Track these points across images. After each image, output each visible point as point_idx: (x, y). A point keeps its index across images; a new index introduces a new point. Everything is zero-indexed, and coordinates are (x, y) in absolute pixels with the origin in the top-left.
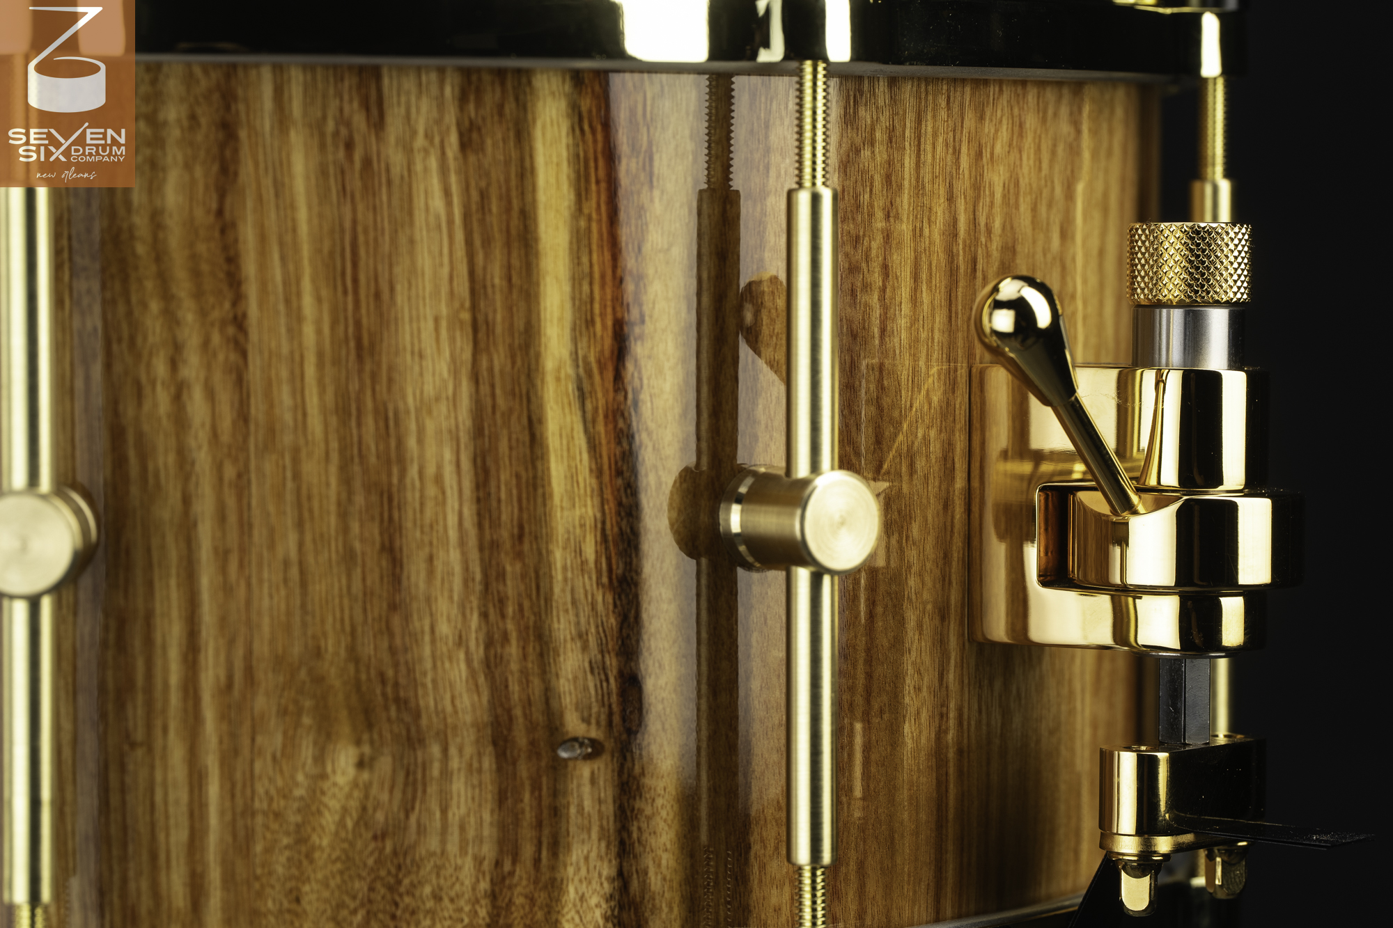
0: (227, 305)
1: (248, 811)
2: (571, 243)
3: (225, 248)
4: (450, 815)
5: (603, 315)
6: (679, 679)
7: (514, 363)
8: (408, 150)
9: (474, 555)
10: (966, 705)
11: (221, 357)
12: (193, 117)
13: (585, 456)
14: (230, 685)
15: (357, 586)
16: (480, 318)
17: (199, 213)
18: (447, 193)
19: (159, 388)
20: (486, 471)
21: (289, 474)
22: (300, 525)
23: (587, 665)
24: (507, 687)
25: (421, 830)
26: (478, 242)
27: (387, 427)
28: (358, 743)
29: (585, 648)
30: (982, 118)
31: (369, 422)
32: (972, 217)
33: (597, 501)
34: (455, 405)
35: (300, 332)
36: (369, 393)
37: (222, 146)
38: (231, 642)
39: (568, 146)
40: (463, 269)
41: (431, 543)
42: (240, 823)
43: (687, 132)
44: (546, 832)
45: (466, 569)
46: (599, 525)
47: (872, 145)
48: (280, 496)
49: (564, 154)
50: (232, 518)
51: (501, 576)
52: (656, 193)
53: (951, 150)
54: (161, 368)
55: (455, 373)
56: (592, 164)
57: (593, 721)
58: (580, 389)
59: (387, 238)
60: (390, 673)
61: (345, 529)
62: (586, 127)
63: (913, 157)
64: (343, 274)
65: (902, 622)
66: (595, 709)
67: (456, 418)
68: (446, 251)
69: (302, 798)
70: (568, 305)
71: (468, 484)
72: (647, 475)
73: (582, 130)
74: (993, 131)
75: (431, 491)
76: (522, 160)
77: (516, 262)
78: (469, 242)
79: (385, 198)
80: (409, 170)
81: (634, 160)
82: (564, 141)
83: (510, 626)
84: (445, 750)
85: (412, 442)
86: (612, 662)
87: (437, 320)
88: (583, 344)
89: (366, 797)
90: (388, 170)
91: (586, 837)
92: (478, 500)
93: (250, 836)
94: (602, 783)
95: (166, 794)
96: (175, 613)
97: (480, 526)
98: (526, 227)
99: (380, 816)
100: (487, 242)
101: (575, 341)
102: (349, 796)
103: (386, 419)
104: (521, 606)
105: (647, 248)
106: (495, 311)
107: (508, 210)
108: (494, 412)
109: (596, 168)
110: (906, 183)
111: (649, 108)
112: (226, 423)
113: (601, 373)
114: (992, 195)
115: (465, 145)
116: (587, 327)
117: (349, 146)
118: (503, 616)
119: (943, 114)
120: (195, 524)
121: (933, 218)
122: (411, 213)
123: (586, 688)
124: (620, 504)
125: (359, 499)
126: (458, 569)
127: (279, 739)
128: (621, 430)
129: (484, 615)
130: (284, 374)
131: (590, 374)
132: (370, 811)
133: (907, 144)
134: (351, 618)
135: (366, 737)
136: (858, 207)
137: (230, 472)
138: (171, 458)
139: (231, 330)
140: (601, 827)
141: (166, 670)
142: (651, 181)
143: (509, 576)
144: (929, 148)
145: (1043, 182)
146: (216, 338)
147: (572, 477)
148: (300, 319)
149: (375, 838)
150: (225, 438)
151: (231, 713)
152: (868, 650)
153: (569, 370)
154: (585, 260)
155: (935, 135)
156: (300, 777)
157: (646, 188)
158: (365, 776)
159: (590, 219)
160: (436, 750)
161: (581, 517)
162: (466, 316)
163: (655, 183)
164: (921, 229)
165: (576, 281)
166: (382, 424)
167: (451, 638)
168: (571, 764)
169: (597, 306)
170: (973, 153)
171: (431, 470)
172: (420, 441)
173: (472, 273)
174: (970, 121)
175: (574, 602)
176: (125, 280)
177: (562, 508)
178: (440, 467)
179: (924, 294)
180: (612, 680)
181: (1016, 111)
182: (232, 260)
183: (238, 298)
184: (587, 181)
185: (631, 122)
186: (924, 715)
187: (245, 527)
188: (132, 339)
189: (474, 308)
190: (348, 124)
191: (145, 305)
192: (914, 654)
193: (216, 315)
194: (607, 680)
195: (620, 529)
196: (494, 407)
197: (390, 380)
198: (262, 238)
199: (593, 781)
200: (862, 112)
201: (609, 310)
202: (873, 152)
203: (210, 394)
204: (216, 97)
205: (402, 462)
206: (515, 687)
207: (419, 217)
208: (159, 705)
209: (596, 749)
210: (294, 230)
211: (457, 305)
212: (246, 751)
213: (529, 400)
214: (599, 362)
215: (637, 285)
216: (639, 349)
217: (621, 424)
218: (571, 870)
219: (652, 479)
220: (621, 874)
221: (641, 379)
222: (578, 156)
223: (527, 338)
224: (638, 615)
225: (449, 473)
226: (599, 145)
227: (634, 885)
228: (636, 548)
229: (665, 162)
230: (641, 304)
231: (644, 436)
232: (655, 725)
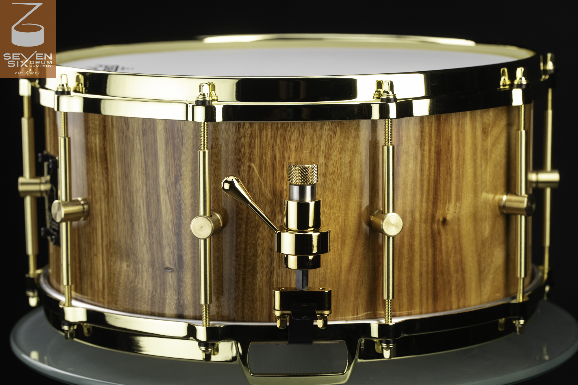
0: (105, 164)
1: (111, 273)
2: (165, 157)
3: (105, 152)
4: (143, 280)
5: (172, 174)
6: (191, 257)
7: (154, 183)
8: (133, 134)
9: (147, 225)
11: (105, 176)
12: (100, 124)
13: (169, 205)
14: (107, 245)
15: (126, 228)
16: (147, 172)
17: (101, 144)
18: (140, 144)
19: (96, 181)
20: (149, 206)
21: (115, 202)
22: (117, 213)
23: (170, 252)
25: (138, 283)
26: (146, 156)
27: (131, 194)
28: (127, 262)
29: (170, 248)
30: (286, 130)
31: (127, 192)
32: (282, 154)
33: (172, 215)
34: (143, 191)
35: (116, 172)
36: (127, 186)
37: (104, 131)
38: (107, 236)
39: (164, 135)
40: (143, 161)
41: (139, 221)
42: (109, 274)
43: (191, 134)
44: (162, 287)
45: (145, 227)
46: (172, 221)
47: (244, 137)
48: (114, 207)
49: (163, 137)
50: (107, 210)
51: (152, 229)
53: (273, 139)
54: (96, 176)
55: (142, 184)
56: (169, 140)
57: (172, 264)
58: (167, 189)
59: (130, 153)
60: (132, 248)
61: (124, 215)
62: (168, 132)
63: (259, 141)
64: (123, 160)
66: (172, 262)
67: (143, 193)
68: (140, 157)
69: (118, 271)
70: (164, 171)
71: (145, 208)
72: (183, 211)
73: (167, 132)
74: (290, 134)
75: (139, 209)
76: (154, 138)
77: (154, 160)
78: (144, 155)
79: (129, 144)
80: (133, 139)
81: (178, 139)
82: (163, 134)
83: (154, 241)
84: (142, 266)
86: (176, 252)
87: (139, 172)
88: (168, 180)
89: (128, 273)
90: (130, 138)
91: (171, 289)
92: (147, 212)
93: (111, 278)
94: (174, 278)
95: (99, 266)
96: (100, 229)
97: (148, 218)
98: (155, 153)
99: (131, 278)
100: (148, 156)
101: (166, 179)
102: (126, 272)
103: (130, 192)
104: (156, 237)
105: (182, 159)
106: (150, 171)
107: (152, 149)
108: (150, 193)
110: (256, 147)
111: (182, 128)
112: (106, 190)
113: (172, 187)
114: (291, 149)
115: (143, 134)
116: (169, 176)
117: (123, 133)
118: (153, 238)
119: (270, 130)
120: (102, 210)
121: (266, 155)
122: (134, 148)
123: (170, 257)
124: (177, 216)
125: (126, 209)
126: (144, 227)
127: (115, 258)
128: (177, 200)
129: (149, 238)
130: (114, 180)
131: (170, 187)
132: (129, 277)
133: (256, 137)
134: (125, 234)
135: (128, 260)
136: (240, 152)
137: (106, 200)
138: (98, 196)
139: (106, 170)
140: (174, 288)
142: (182, 144)
143: (154, 230)
144: (264, 138)
145: (315, 146)
146: (104, 171)
147: (166, 209)
148: (116, 169)
149: (130, 282)
150: (106, 192)
152: (245, 256)
153: (165, 185)
154: (168, 161)
155: (267, 135)
156: (118, 267)
157: (181, 146)
158: (128, 269)
159: (169, 152)
160: (140, 265)
161: (168, 218)
162: (144, 172)
163: (183, 145)
164: (262, 158)
165: (166, 166)
167: (143, 242)
168: (167, 272)
169: (171, 171)
170: (282, 139)
171: (138, 205)
172: (136, 198)
173: (145, 162)
174: (280, 131)
175: (167, 237)
176: (92, 157)
177: (164, 216)
178: (140, 204)
179: (263, 173)
181: (301, 129)
182: (106, 155)
183: (107, 163)
184: (168, 143)
185: (177, 131)
187: (109, 212)
188: (93, 170)
189: (146, 170)
190: (123, 128)
191: (94, 163)
192: (260, 258)
193: (104, 167)
194: (175, 255)
195: (177, 222)
196: (150, 192)
197: (131, 184)
198: (110, 151)
199: (172, 277)
200: (241, 129)
201: (173, 173)
202: (245, 139)
203: (103, 183)
204: (103, 120)
205: (133, 202)
206: (155, 254)
208: (98, 248)
209: (173, 271)
210: (115, 150)
211: (142, 169)
212: (110, 260)
213: (157, 191)
214: (171, 184)
215: (180, 168)
216: (180, 182)
217: (177, 198)
218: (167, 296)
219: (184, 211)
220: (178, 299)
221: (181, 189)
222: (166, 138)
223: (156, 178)
224: (181, 242)
225: (142, 205)
226: (171, 136)
227: (181, 302)
228: (181, 227)
229: (186, 140)
230: (180, 172)
231: (182, 201)
232: (185, 267)
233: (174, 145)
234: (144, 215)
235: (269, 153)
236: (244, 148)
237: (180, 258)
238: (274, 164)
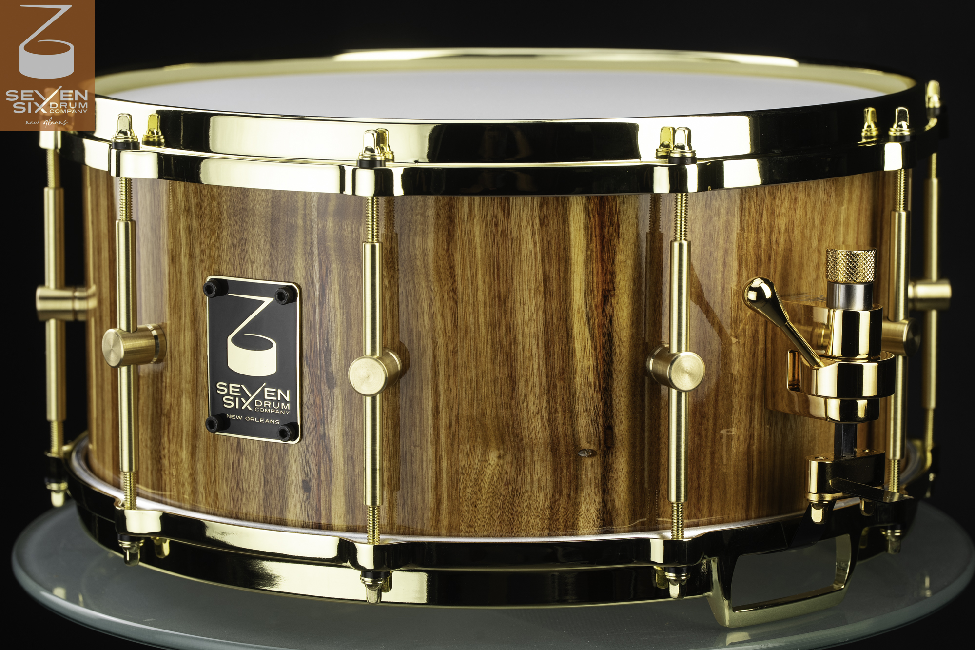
0: (450, 284)
1: (457, 473)
2: (584, 260)
3: (449, 263)
4: (534, 477)
5: (597, 287)
6: (629, 427)
7: (560, 307)
8: (520, 226)
9: (544, 379)
10: (763, 434)
11: (448, 304)
12: (438, 214)
13: (590, 342)
14: (450, 426)
15: (498, 391)
16: (547, 289)
17: (440, 250)
18: (535, 242)
19: (425, 314)
20: (549, 348)
21: (472, 348)
22: (477, 367)
23: (590, 421)
24: (557, 429)
25: (523, 482)
26: (546, 261)
27: (510, 331)
28: (499, 449)
29: (589, 415)
30: (774, 198)
31: (503, 329)
32: (768, 239)
33: (594, 359)
34: (537, 323)
35: (477, 295)
36: (503, 318)
37: (449, 225)
38: (451, 410)
39: (584, 223)
40: (540, 271)
41: (527, 375)
42: (454, 477)
43: (634, 216)
44: (573, 484)
45: (541, 384)
46: (595, 368)
47: (719, 215)
48: (469, 356)
49: (582, 226)
50: (451, 364)
51: (555, 387)
52: (621, 240)
53: (758, 214)
54: (425, 307)
55: (537, 310)
56: (594, 229)
57: (592, 443)
58: (588, 316)
59: (511, 259)
60: (511, 423)
61: (494, 369)
62: (591, 216)
64: (494, 273)
65: (731, 402)
66: (593, 438)
67: (537, 328)
68: (534, 264)
69: (477, 469)
70: (583, 284)
71: (542, 352)
72: (615, 349)
73: (589, 217)
74: (780, 203)
75: (527, 355)
76: (565, 229)
77: (562, 268)
78: (543, 261)
79: (510, 245)
80: (520, 233)
81: (611, 228)
82: (582, 221)
83: (558, 406)
84: (532, 453)
85: (520, 337)
86: (600, 421)
87: (530, 290)
88: (589, 299)
89: (502, 469)
90: (511, 234)
91: (589, 486)
92: (546, 359)
93: (458, 482)
94: (596, 466)
95: (427, 465)
96: (430, 399)
97: (547, 368)
98: (566, 254)
99: (507, 477)
100: (550, 261)
101: (586, 298)
102: (495, 469)
103: (510, 328)
104: (563, 399)
105: (616, 261)
106: (553, 287)
107: (559, 248)
108: (552, 325)
109: (595, 231)
111: (618, 208)
112: (449, 329)
113: (596, 310)
114: (779, 229)
115: (542, 224)
116: (591, 292)
117: (497, 225)
118: (556, 403)
119: (754, 199)
120: (438, 366)
121: (749, 241)
122: (520, 250)
123: (589, 430)
124: (604, 360)
125: (499, 358)
126: (538, 384)
127: (469, 446)
128: (605, 331)
129: (548, 402)
130: (471, 310)
131: (592, 310)
132: (503, 475)
133: (736, 213)
134: (496, 403)
135: (501, 447)
137: (450, 346)
138: (429, 341)
139: (451, 294)
140: (596, 483)
141: (427, 419)
142: (618, 236)
143: (558, 388)
144: (747, 214)
145: (808, 220)
146: (446, 297)
147: (584, 350)
148: (477, 290)
149: (505, 484)
150: (449, 334)
151: (451, 437)
152: (715, 414)
153: (584, 309)
154: (590, 267)
155: (750, 208)
156: (477, 461)
157: (616, 238)
158: (501, 461)
159: (592, 251)
160: (528, 453)
161: (588, 365)
162: (541, 289)
163: (620, 236)
164: (743, 247)
165: (586, 274)
166: (508, 330)
167: (535, 411)
168: (583, 459)
169: (595, 284)
170: (769, 214)
171: (527, 347)
172: (523, 336)
173: (544, 272)
174: (768, 200)
175: (585, 397)
176: (413, 275)
177: (580, 362)
178: (531, 346)
179: (744, 272)
180: (600, 427)
181: (793, 194)
182: (452, 268)
183: (454, 282)
184: (591, 236)
185: (610, 213)
186: (742, 438)
187: (456, 367)
188: (415, 296)
189: (545, 286)
190: (496, 217)
191: (420, 284)
192: (737, 415)
193: (446, 288)
194: (598, 427)
195: (604, 369)
196: (552, 323)
197: (511, 313)
198: (463, 259)
199: (592, 465)
200: (714, 202)
201: (600, 285)
202: (719, 218)
203: (443, 317)
204: (447, 207)
205: (516, 344)
206: (560, 430)
207: (523, 252)
208: (425, 432)
209: (593, 454)
210: (475, 257)
211: (538, 285)
212: (456, 451)
213: (567, 321)
214: (596, 305)
215: (612, 276)
216: (612, 300)
217: (605, 329)
218: (583, 499)
219: (618, 350)
220: (603, 501)
221: (613, 312)
222: (588, 227)
223: (566, 297)
224: (611, 403)
225: (534, 348)
226: (597, 222)
227: (609, 505)
228: (611, 377)
229: (624, 227)
230: (613, 283)
231: (614, 334)
232: (618, 445)
233: (602, 237)
234: (539, 363)
235: (752, 239)
236: (718, 233)
237: (608, 430)
238: (758, 256)
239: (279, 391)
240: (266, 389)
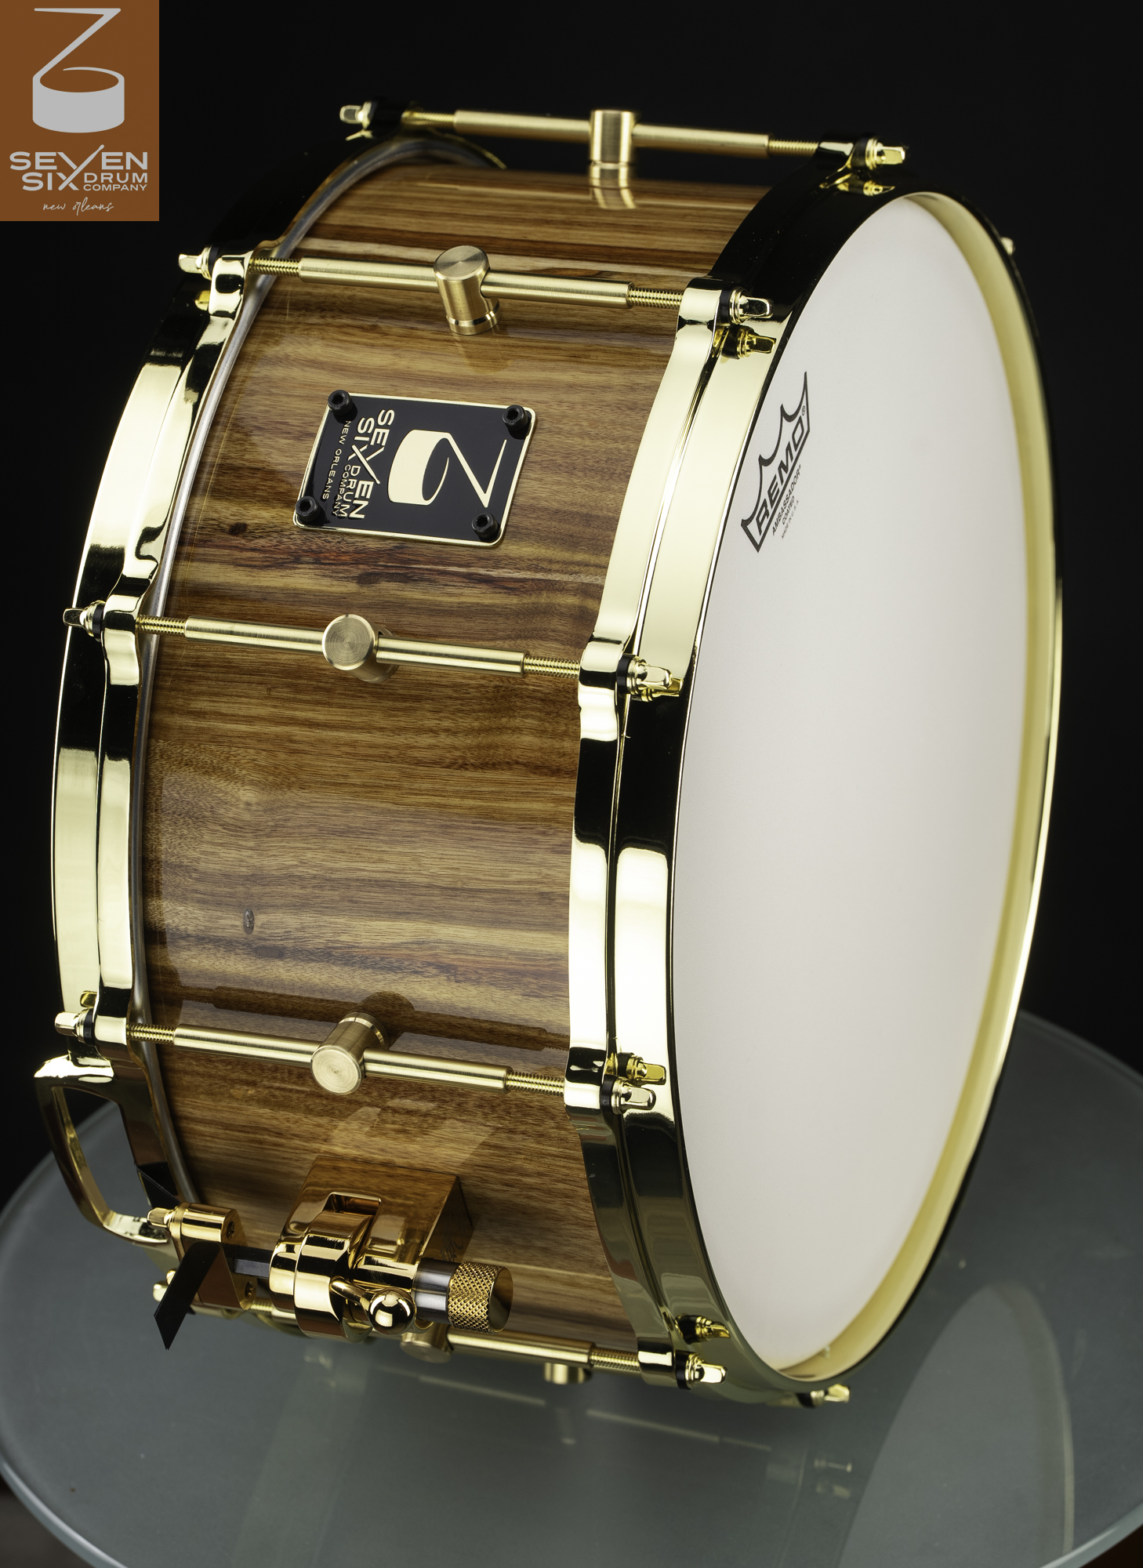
0: (472, 761)
1: (231, 745)
2: (494, 946)
3: (500, 763)
4: (220, 848)
5: (459, 960)
6: (282, 980)
7: (436, 908)
8: (540, 865)
9: (343, 875)
10: (285, 1150)
11: (448, 755)
12: (564, 755)
13: (390, 941)
14: (291, 741)
15: (332, 812)
16: (458, 893)
17: (518, 752)
18: (519, 882)
19: (437, 722)
20: (384, 886)
21: (389, 783)
22: (364, 786)
23: (289, 930)
24: (280, 885)
25: (213, 832)
26: (494, 896)
27: (408, 837)
28: (258, 804)
29: (297, 929)
31: (410, 828)
33: (369, 945)
34: (416, 873)
35: (456, 797)
36: (424, 829)
37: (547, 767)
38: (311, 744)
40: (482, 886)
41: (350, 853)
42: (226, 739)
43: (551, 1019)
44: (210, 898)
45: (336, 870)
46: (357, 945)
47: (557, 1128)
48: (378, 777)
49: (538, 949)
50: (370, 751)
51: (333, 889)
52: (520, 997)
53: (564, 1177)
54: (446, 724)
55: (432, 876)
56: (533, 963)
57: (262, 930)
58: (423, 942)
59: (499, 848)
60: (289, 824)
62: (551, 962)
63: (555, 1153)
65: (320, 1114)
66: (268, 931)
67: (410, 874)
68: (492, 878)
69: (234, 772)
70: (464, 941)
71: (377, 875)
72: (381, 974)
73: (550, 960)
75: (375, 856)
76: (535, 925)
77: (485, 915)
78: (496, 891)
79: (518, 849)
80: (531, 864)
81: (535, 987)
82: (544, 949)
83: (308, 890)
84: (251, 849)
85: (399, 849)
86: (289, 944)
87: (457, 869)
88: (445, 947)
89: (232, 805)
90: (531, 852)
91: (207, 919)
92: (369, 880)
93: (220, 744)
94: (232, 931)
95: (244, 704)
96: (329, 717)
97: (357, 880)
98: (502, 923)
99: (222, 811)
100: (495, 901)
101: (446, 943)
102: (233, 796)
103: (411, 837)
104: (318, 897)
105: (493, 988)
106: (461, 901)
107: (510, 914)
108: (412, 894)
109: (531, 965)
110: (542, 1147)
111: (562, 998)
112: (416, 754)
113: (431, 955)
114: (549, 1202)
116: (453, 950)
118: (314, 887)
120: (370, 733)
121: (527, 1161)
122: (510, 861)
123: (278, 928)
124: (367, 958)
126: (337, 866)
127: (263, 763)
128: (403, 963)
129: (314, 877)
130: (437, 786)
131: (431, 949)
132: (224, 806)
133: (561, 1150)
134: (317, 807)
135: (260, 808)
136: (526, 1115)
137: (393, 753)
138: (402, 724)
139: (460, 761)
140: (211, 928)
141: (303, 710)
142: (526, 995)
143: (333, 892)
144: (562, 1164)
146: (458, 754)
147: (380, 933)
148: (462, 798)
149: (212, 808)
150: (409, 752)
151: (280, 741)
153: (432, 938)
154: (486, 953)
155: (569, 1168)
156: (244, 772)
157: (522, 992)
158: (241, 806)
159: (507, 958)
160: (251, 844)
161: (360, 935)
162: (459, 885)
163: (524, 997)
164: (520, 1153)
165: (476, 947)
166: (409, 834)
167: (304, 858)
168: (242, 915)
169: (463, 957)
170: (567, 1192)
171: (385, 857)
172: (399, 853)
173: (480, 891)
175: (320, 926)
176: (490, 711)
177: (364, 925)
178: (386, 862)
180: (281, 942)
182: (494, 766)
183: (475, 767)
184: (525, 959)
185: (554, 987)
186: (275, 1122)
187: (366, 758)
188: (462, 711)
189: (463, 890)
191: (476, 720)
193: (469, 755)
194: (281, 940)
195: (355, 956)
196: (414, 894)
197: (430, 841)
198: (503, 783)
199: (233, 926)
201: (461, 964)
202: (553, 1128)
203: (430, 747)
206: (280, 889)
207: (509, 866)
208: (287, 705)
209: (249, 928)
210: (506, 800)
211: (465, 880)
212: (259, 746)
213: (418, 914)
214: (436, 954)
215: (474, 981)
216: (443, 977)
217: (406, 963)
218: (191, 909)
219: (380, 977)
220: (189, 936)
221: (428, 977)
222: (537, 956)
223: (444, 916)
224: (313, 960)
225: (385, 866)
226: (542, 969)
227: (183, 943)
228: (346, 964)
229: (536, 1004)
230: (464, 981)
231: (401, 975)
232: (260, 963)
233: (523, 974)
234: (364, 870)
235: (531, 1166)
236: (534, 1124)
237: (279, 953)
238: (511, 1170)
239: (365, 503)
240: (371, 484)
